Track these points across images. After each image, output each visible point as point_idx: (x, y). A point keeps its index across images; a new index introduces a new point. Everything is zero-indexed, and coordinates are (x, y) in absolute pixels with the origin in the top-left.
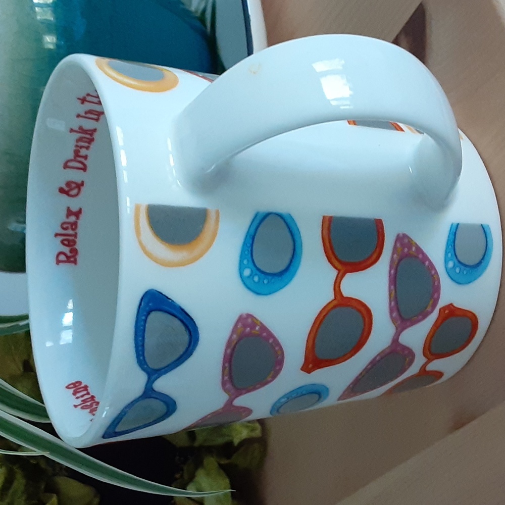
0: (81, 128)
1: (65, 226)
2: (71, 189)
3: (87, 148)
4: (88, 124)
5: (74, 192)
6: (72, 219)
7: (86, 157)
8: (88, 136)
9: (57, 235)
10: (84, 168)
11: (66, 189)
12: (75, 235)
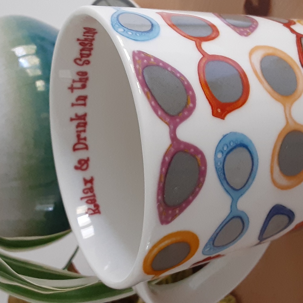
0: (76, 115)
1: (86, 191)
2: (83, 165)
3: (84, 131)
4: (80, 111)
5: (85, 167)
6: (89, 185)
7: (85, 139)
8: (82, 121)
9: (82, 198)
10: (86, 148)
11: (79, 166)
12: (94, 196)
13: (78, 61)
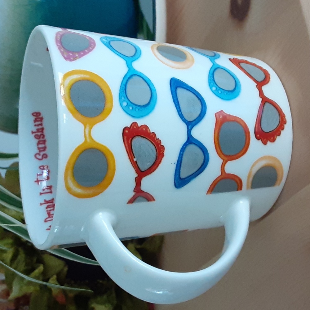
0: (45, 201)
3: (53, 210)
8: (51, 204)
13: (38, 156)
